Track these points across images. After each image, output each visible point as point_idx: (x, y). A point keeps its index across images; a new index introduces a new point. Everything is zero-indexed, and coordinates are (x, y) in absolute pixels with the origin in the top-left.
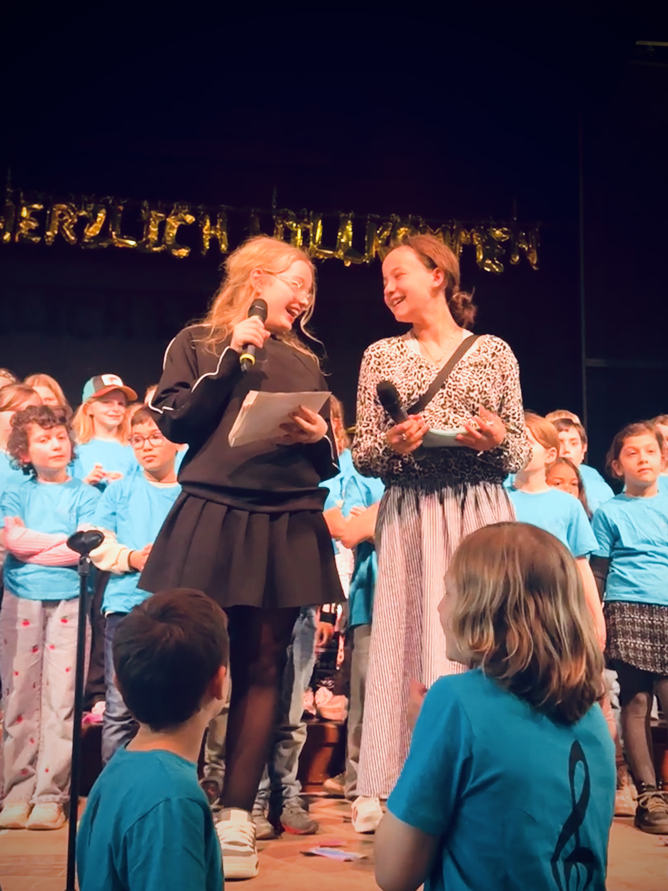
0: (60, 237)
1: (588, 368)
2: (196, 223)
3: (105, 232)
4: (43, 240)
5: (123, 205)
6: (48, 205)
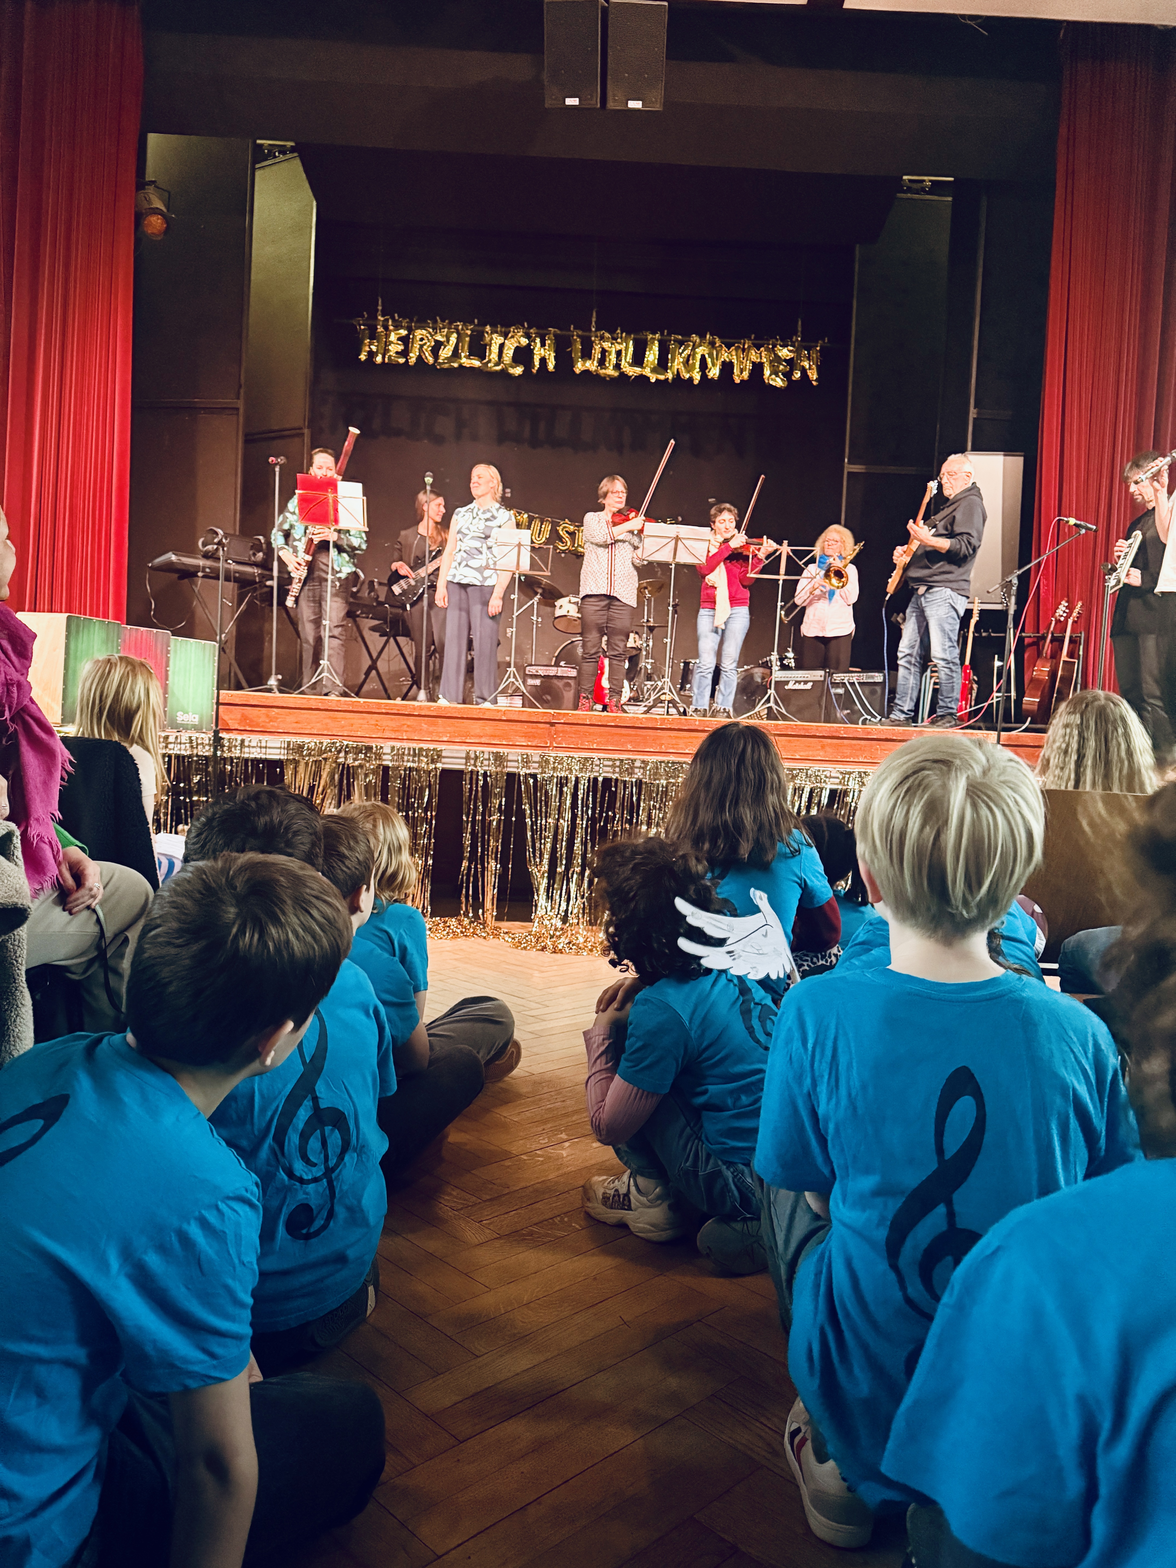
0: (420, 358)
1: (849, 473)
2: (529, 345)
3: (456, 354)
4: (407, 361)
6: (410, 330)
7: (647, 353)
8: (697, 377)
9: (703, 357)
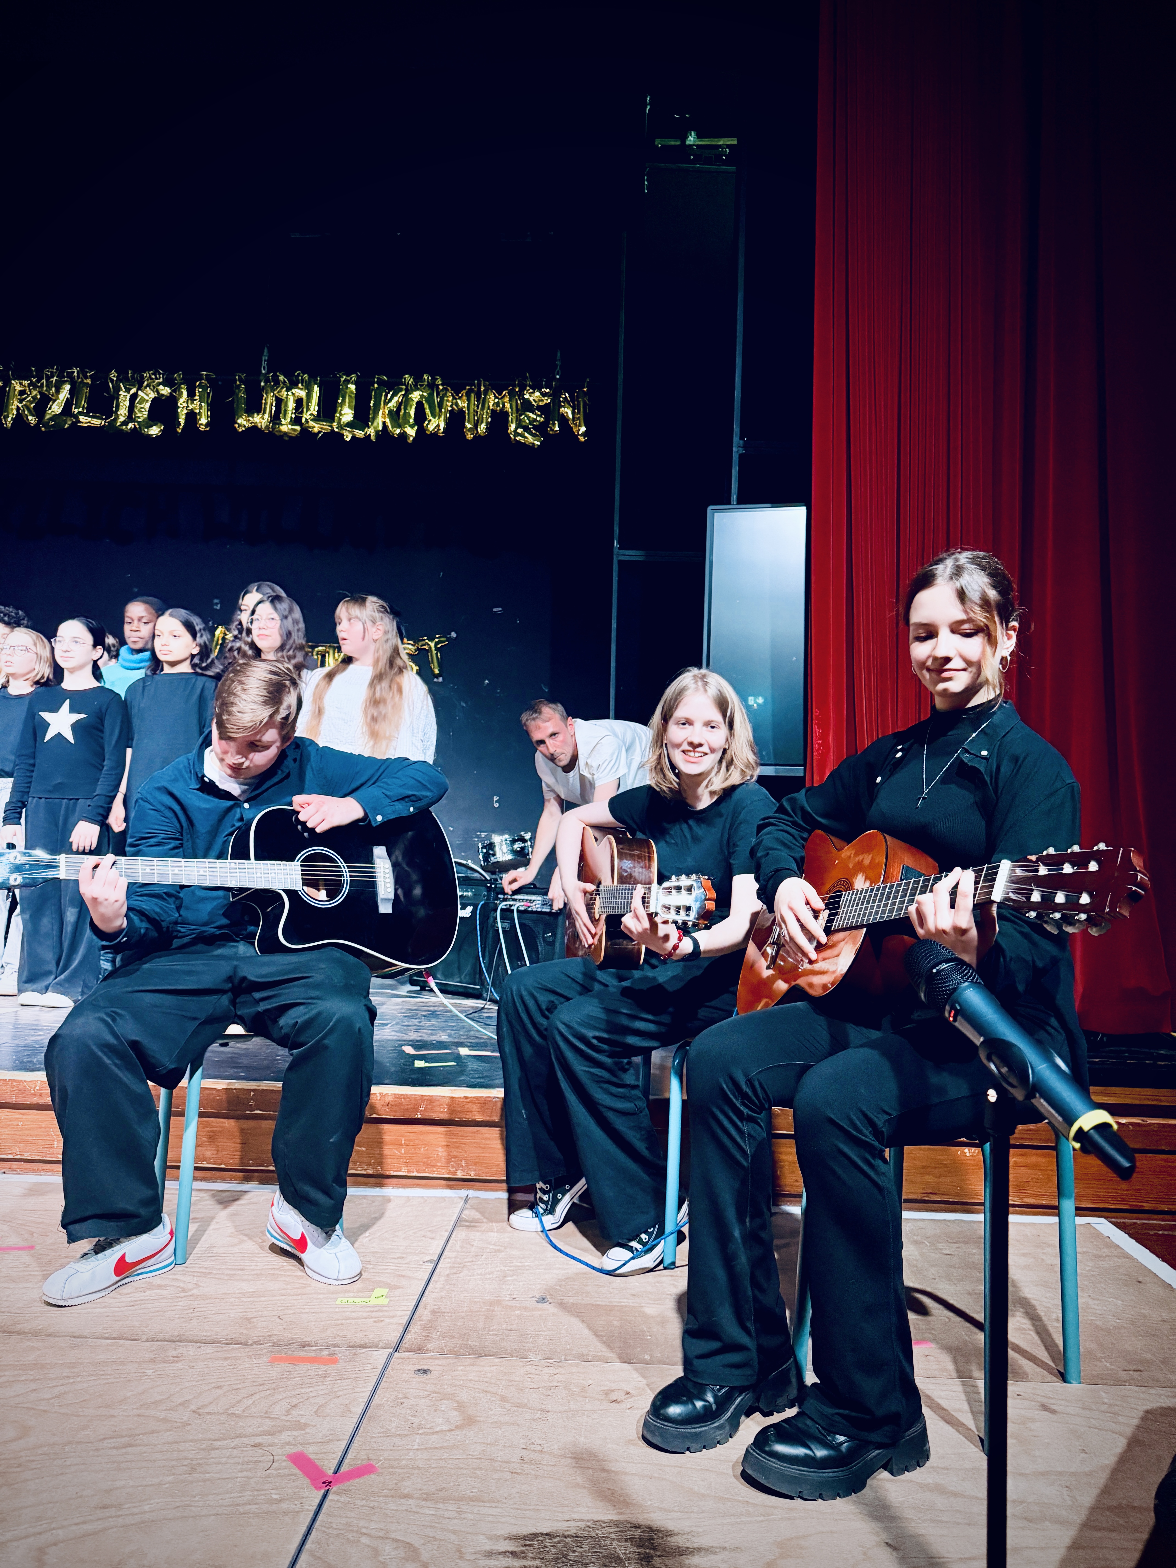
0: (18, 418)
2: (170, 396)
3: (68, 410)
5: (90, 377)
7: (340, 402)
8: (411, 432)
9: (419, 405)
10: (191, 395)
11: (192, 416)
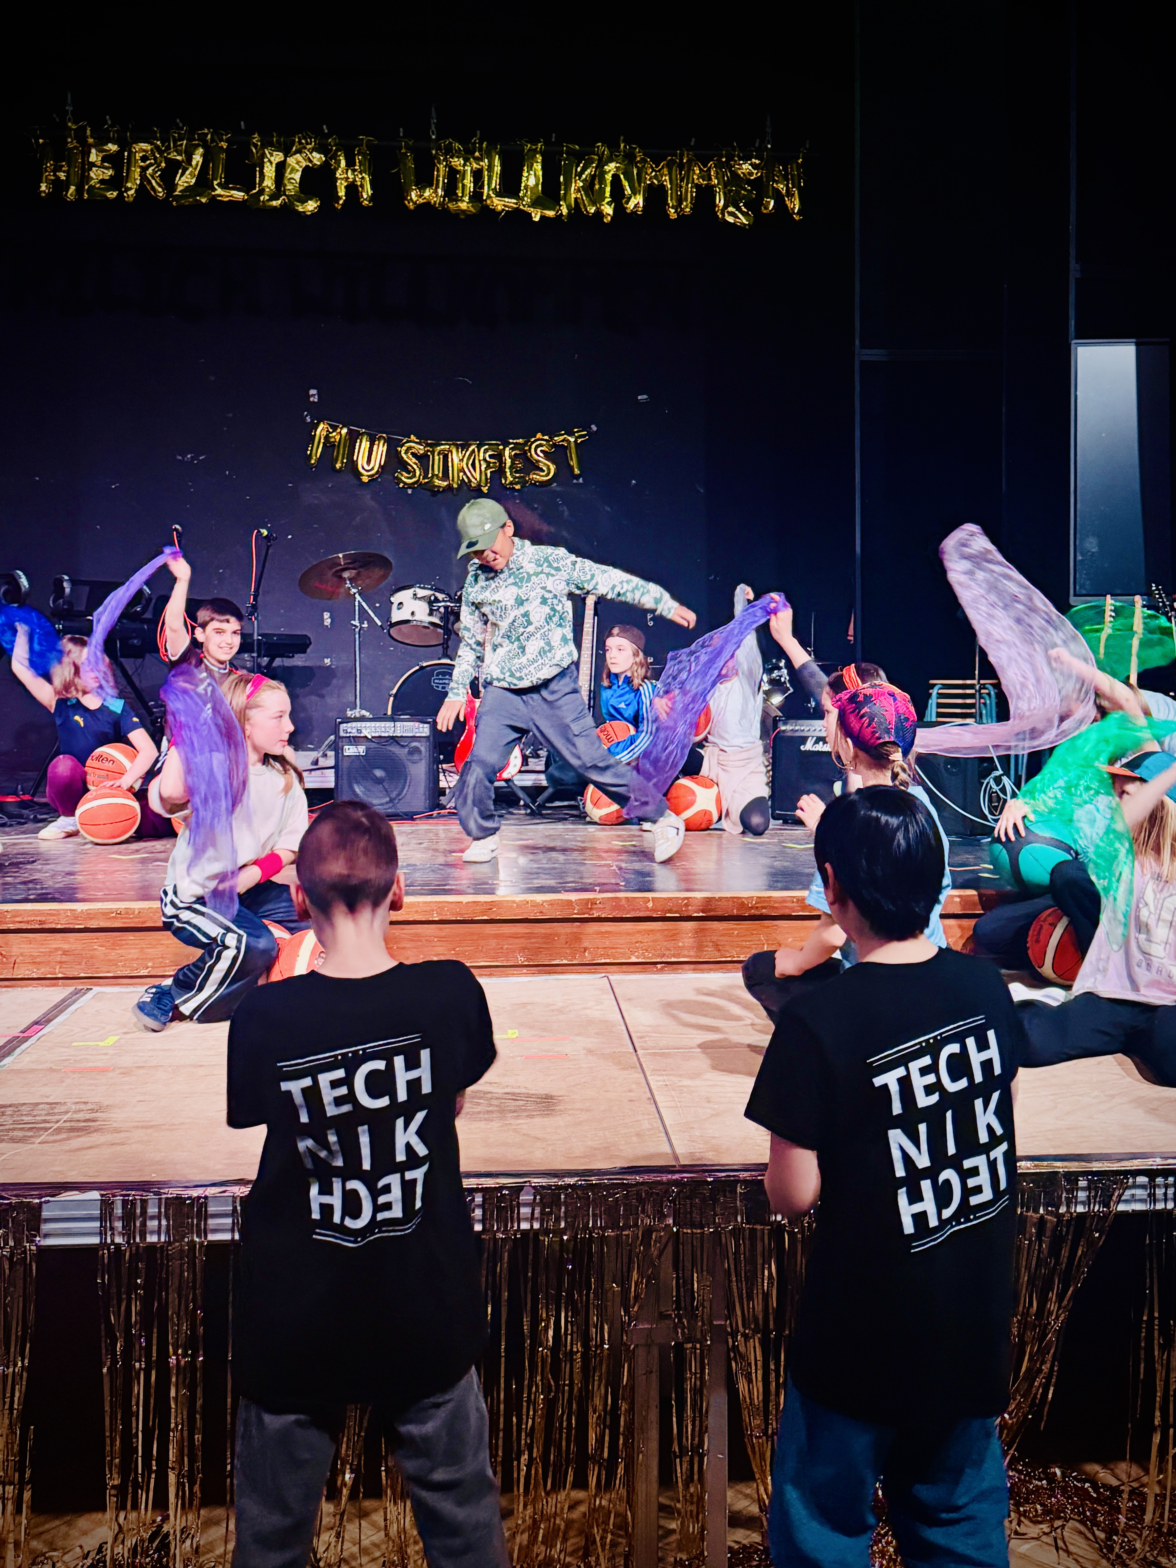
0: (142, 190)
1: (862, 362)
2: (326, 165)
3: (203, 182)
4: (120, 196)
5: (227, 141)
6: (125, 145)
7: (525, 174)
8: (608, 210)
9: (615, 177)
10: (350, 164)
11: (353, 189)
